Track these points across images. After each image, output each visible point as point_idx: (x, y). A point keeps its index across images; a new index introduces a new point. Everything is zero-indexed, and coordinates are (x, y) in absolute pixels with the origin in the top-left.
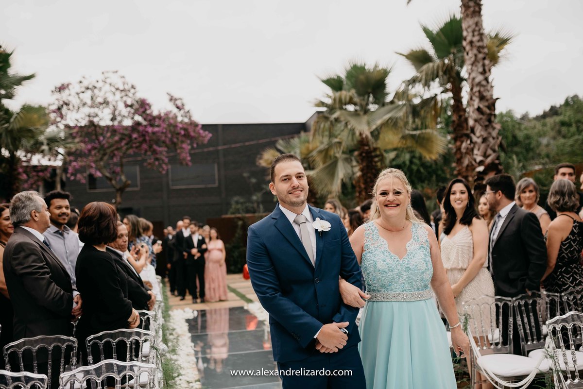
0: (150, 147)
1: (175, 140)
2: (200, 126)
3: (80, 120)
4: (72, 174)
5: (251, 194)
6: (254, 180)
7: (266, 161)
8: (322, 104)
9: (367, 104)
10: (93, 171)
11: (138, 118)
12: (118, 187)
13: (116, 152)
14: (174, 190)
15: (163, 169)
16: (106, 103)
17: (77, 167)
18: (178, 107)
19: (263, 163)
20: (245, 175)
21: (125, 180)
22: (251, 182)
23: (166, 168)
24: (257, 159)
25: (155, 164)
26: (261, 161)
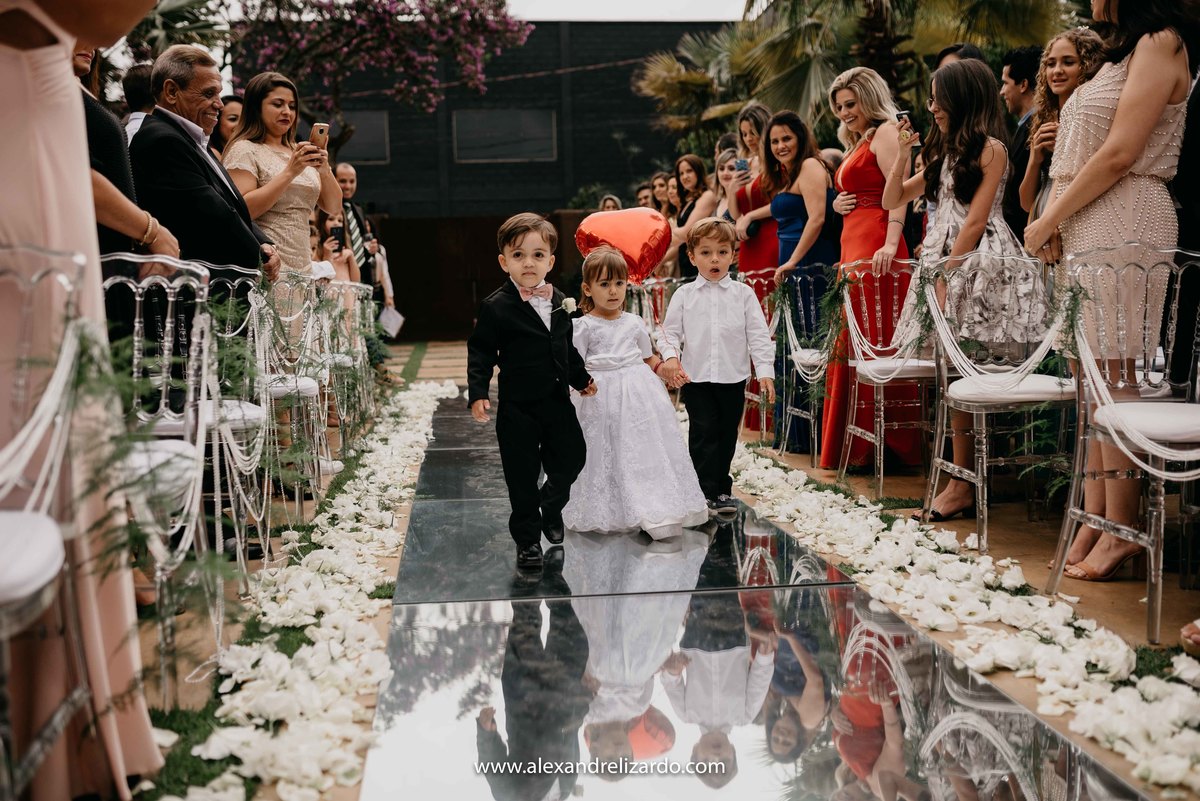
0: (400, 52)
5: (629, 181)
6: (635, 150)
7: (652, 82)
14: (461, 165)
15: (430, 105)
19: (646, 88)
20: (616, 136)
21: (342, 124)
22: (629, 153)
23: (434, 101)
24: (633, 79)
25: (411, 91)
26: (642, 84)
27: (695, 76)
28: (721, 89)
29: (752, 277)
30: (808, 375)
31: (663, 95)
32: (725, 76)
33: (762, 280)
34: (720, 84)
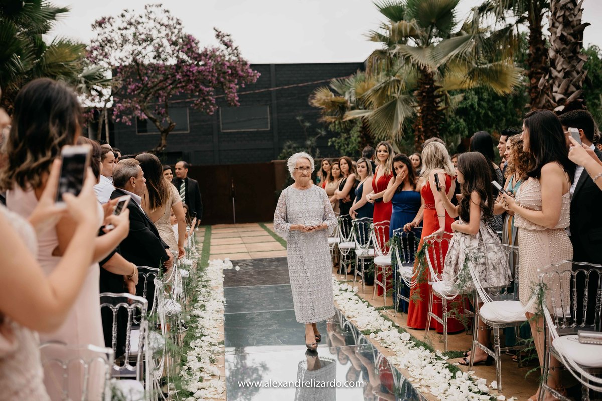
0: (197, 86)
1: (222, 79)
2: (248, 65)
3: (125, 59)
4: (117, 116)
5: (305, 139)
6: (307, 124)
7: (319, 100)
8: (380, 37)
9: (430, 37)
10: (138, 113)
11: (184, 56)
12: (162, 129)
13: (161, 92)
14: (224, 132)
15: (211, 111)
16: (149, 39)
17: (122, 108)
18: (226, 44)
19: (315, 103)
20: (298, 118)
21: (169, 122)
22: (304, 126)
23: (213, 109)
24: (309, 99)
25: (202, 105)
26: (313, 101)
27: (339, 99)
28: (351, 105)
29: (377, 225)
30: (409, 283)
31: (324, 106)
32: (353, 98)
33: (382, 227)
34: (351, 102)
